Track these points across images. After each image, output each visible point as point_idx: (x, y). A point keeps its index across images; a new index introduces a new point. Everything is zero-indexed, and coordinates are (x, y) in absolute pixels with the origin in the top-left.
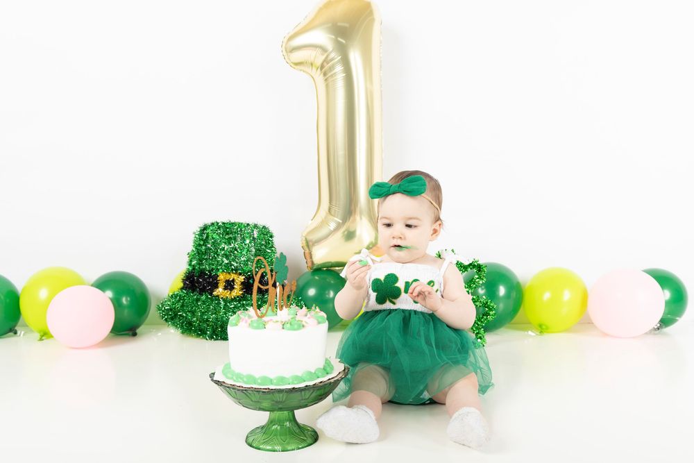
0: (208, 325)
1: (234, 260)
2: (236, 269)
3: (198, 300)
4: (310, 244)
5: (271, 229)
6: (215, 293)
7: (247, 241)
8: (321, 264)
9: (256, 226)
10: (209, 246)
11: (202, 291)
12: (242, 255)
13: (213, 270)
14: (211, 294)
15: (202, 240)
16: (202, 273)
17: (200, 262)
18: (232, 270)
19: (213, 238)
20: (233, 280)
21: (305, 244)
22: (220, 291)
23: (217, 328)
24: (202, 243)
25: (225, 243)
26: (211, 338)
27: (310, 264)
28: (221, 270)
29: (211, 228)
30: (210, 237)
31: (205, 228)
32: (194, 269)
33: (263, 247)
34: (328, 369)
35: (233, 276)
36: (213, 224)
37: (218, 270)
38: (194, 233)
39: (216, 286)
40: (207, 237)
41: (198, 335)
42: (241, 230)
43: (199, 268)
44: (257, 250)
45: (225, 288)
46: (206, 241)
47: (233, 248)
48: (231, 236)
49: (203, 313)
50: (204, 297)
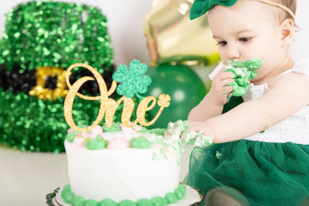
0: (24, 133)
1: (56, 51)
2: (60, 62)
3: (11, 101)
4: (155, 30)
5: (104, 12)
6: (32, 93)
7: (74, 27)
8: (169, 58)
9: (85, 7)
10: (25, 31)
11: (17, 89)
12: (67, 44)
13: (29, 62)
14: (27, 93)
15: (16, 24)
16: (16, 66)
17: (13, 53)
18: (54, 63)
19: (30, 22)
20: (56, 78)
21: (148, 31)
22: (39, 90)
23: (35, 137)
24: (16, 28)
25: (46, 29)
26: (27, 148)
27: (154, 57)
28: (40, 64)
29: (28, 9)
30: (26, 21)
31: (20, 8)
32: (6, 61)
33: (94, 35)
34: (180, 195)
35: (55, 72)
36: (29, 4)
37: (36, 63)
38: (6, 15)
39: (33, 84)
40: (23, 20)
41: (11, 146)
42: (66, 13)
43: (12, 60)
44: (86, 38)
45: (46, 86)
46: (20, 26)
47: (55, 35)
48: (52, 19)
49: (18, 119)
50: (18, 98)
